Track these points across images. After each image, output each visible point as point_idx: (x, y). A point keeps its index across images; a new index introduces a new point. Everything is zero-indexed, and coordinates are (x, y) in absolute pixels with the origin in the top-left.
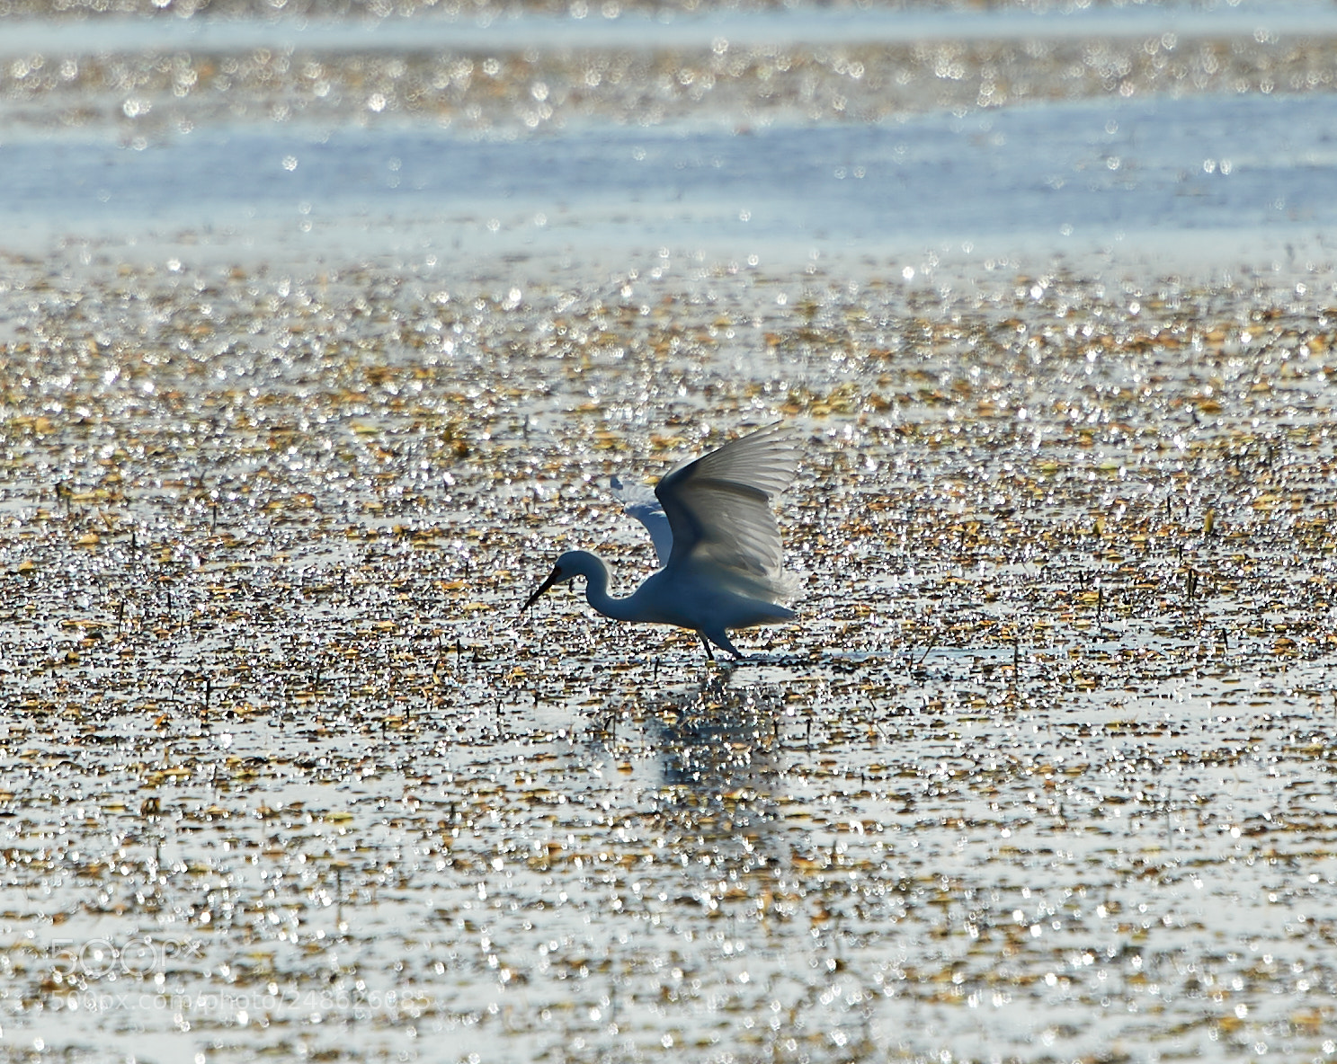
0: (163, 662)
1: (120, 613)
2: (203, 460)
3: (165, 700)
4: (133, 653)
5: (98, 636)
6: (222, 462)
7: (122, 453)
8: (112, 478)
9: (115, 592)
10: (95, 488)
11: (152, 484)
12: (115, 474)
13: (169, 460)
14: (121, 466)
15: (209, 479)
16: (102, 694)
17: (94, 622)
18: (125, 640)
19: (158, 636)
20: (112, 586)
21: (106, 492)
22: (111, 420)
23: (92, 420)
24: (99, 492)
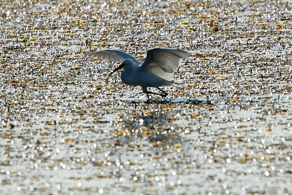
0: (121, 97)
1: (107, 81)
2: (133, 33)
3: (122, 109)
4: (111, 94)
5: (100, 89)
6: (139, 33)
7: (107, 30)
8: (104, 38)
9: (105, 75)
10: (98, 42)
11: (117, 40)
12: (105, 37)
13: (123, 32)
14: (107, 35)
15: (135, 39)
16: (101, 107)
17: (99, 85)
18: (109, 90)
19: (119, 89)
20: (104, 73)
21: (102, 43)
22: (103, 20)
23: (97, 20)
24: (100, 43)
